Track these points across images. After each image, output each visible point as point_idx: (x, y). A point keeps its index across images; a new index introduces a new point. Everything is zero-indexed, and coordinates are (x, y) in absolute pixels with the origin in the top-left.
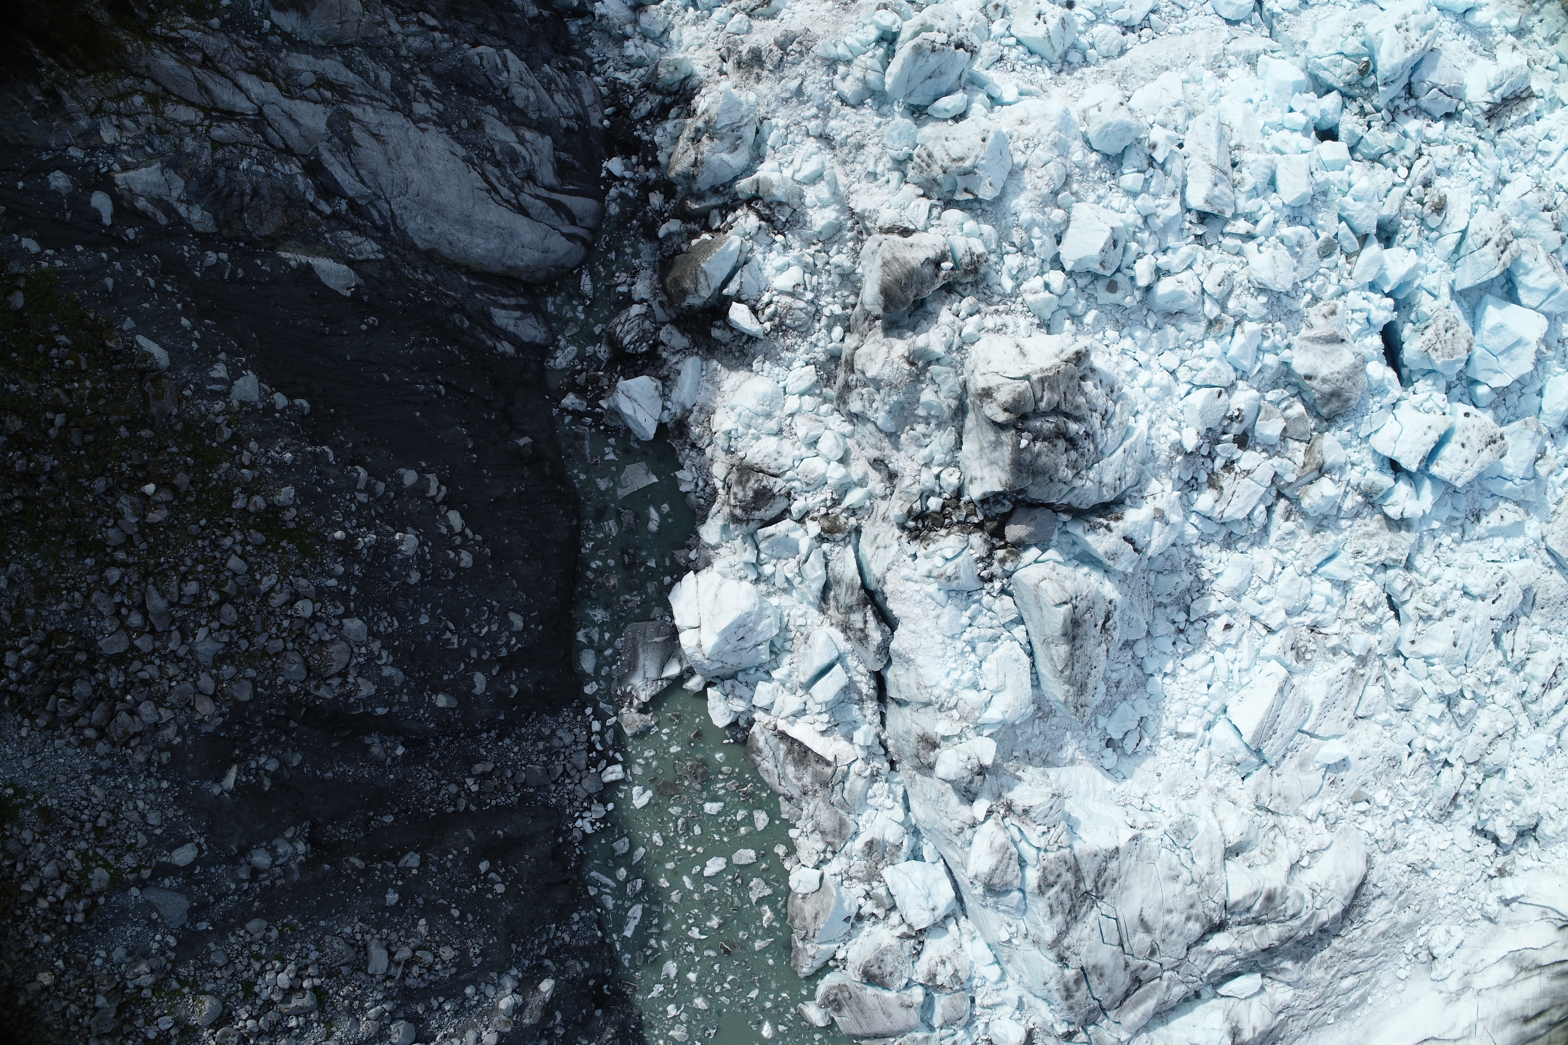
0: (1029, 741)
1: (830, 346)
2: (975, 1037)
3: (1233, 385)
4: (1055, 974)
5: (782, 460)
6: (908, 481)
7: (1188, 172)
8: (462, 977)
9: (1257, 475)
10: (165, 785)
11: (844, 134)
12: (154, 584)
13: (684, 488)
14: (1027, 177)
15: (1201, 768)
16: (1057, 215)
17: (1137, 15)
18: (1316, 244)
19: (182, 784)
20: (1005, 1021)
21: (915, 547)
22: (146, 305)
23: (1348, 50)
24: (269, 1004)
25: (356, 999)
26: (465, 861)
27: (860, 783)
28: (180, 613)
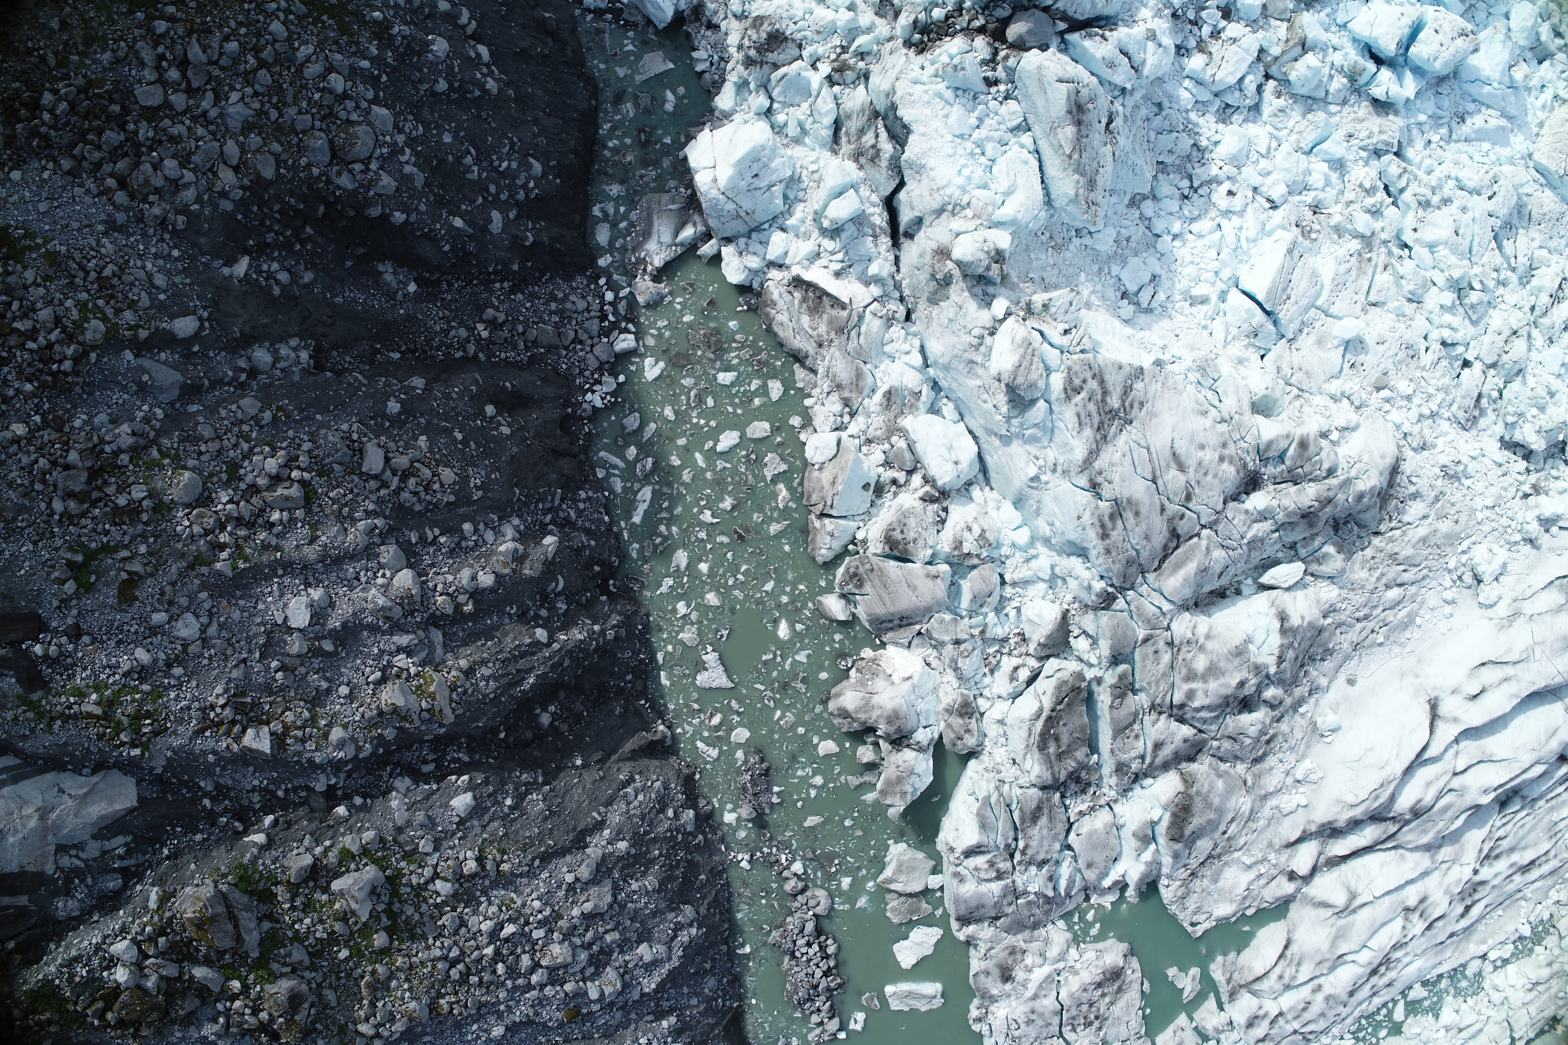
0: (1043, 269)
2: (1007, 630)
4: (1089, 503)
5: (792, 12)
8: (461, 511)
9: (1243, 45)
10: (176, 253)
12: (198, 41)
13: (699, 68)
15: (1219, 335)
19: (193, 258)
20: (1038, 602)
21: (921, 59)
24: (254, 489)
25: (346, 505)
26: (472, 398)
27: (877, 324)
28: (217, 72)
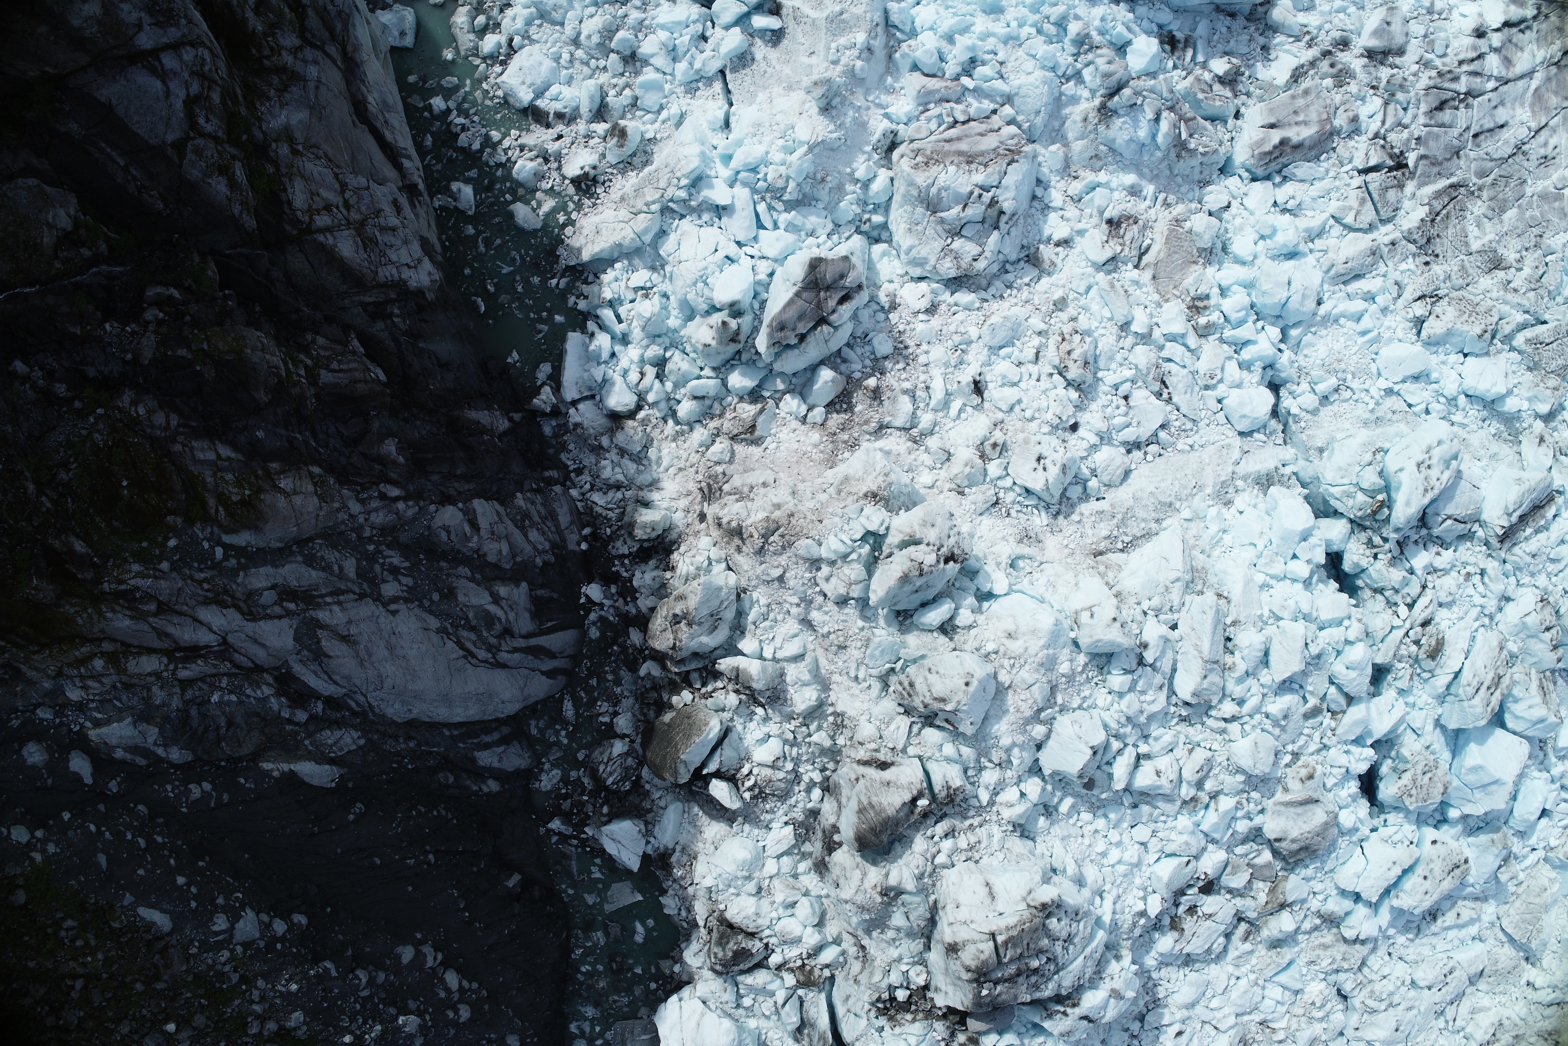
1: (809, 806)
3: (1204, 849)
5: (760, 921)
6: (877, 978)
7: (1179, 657)
9: (1218, 918)
11: (825, 630)
13: (668, 911)
14: (1011, 699)
16: (1039, 731)
17: (1144, 433)
18: (1303, 710)
21: (882, 1021)
22: (141, 872)
23: (1365, 485)
